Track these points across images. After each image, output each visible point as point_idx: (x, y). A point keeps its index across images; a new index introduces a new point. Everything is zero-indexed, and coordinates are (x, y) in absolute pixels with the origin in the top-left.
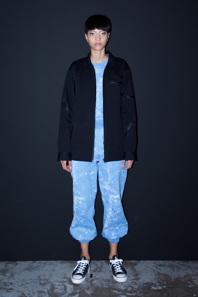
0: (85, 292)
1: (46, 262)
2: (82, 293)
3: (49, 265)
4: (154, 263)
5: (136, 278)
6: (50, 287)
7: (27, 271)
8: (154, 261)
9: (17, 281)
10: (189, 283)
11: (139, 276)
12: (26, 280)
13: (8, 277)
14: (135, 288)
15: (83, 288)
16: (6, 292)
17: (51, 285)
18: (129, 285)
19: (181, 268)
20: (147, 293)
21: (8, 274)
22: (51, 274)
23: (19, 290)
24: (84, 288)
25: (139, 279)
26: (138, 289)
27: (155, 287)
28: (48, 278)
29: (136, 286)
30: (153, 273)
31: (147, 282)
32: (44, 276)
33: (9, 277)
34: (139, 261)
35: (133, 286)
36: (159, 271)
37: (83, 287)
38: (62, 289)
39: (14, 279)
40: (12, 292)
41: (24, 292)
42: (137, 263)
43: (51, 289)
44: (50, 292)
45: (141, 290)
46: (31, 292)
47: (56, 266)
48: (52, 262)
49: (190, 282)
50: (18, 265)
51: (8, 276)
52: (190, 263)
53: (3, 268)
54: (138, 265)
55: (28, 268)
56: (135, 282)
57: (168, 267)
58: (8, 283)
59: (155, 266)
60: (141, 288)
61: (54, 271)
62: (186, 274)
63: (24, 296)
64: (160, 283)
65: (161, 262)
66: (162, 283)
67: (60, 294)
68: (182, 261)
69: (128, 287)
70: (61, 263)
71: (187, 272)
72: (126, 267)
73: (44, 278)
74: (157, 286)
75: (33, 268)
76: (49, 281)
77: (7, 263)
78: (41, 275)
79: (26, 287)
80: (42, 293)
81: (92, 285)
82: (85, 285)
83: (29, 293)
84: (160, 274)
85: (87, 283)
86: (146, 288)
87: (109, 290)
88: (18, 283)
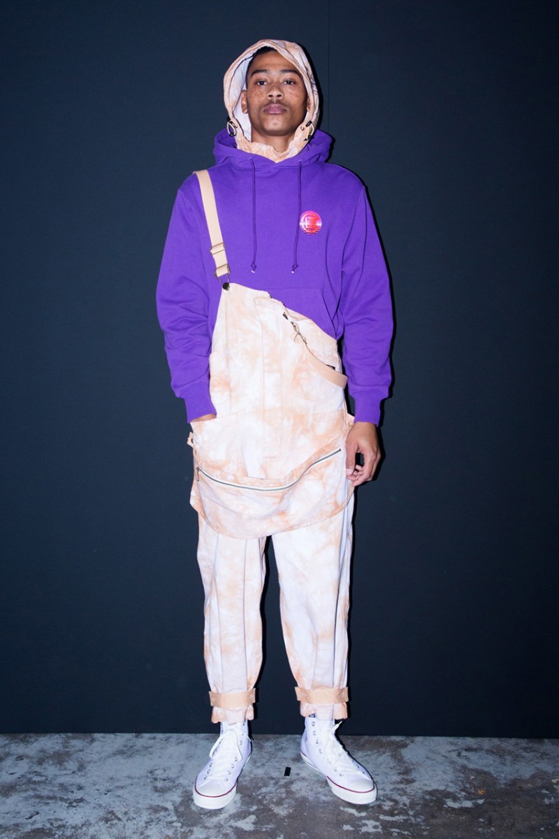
0: (270, 810)
1: (170, 738)
2: (263, 813)
3: (178, 744)
4: (452, 744)
5: (403, 778)
6: (181, 796)
7: (118, 757)
8: (452, 738)
9: (94, 781)
10: (546, 794)
11: (413, 775)
12: (118, 780)
13: (71, 772)
14: (402, 802)
15: (265, 802)
16: (68, 807)
17: (182, 792)
18: (387, 795)
19: (523, 757)
20: (433, 817)
21: (71, 763)
22: (182, 765)
23: (101, 802)
24: (267, 801)
25: (413, 781)
26: (410, 807)
27: (454, 802)
28: (176, 776)
29: (405, 800)
30: (448, 768)
31: (434, 790)
32: (165, 770)
33: (73, 772)
34: (411, 738)
35: (398, 798)
36: (465, 762)
37: (267, 797)
39: (88, 777)
40: (83, 807)
41: (113, 808)
42: (408, 742)
43: (183, 801)
44: (181, 809)
45: (418, 808)
46: (132, 809)
47: (196, 745)
48: (184, 736)
49: (547, 790)
50: (95, 744)
51: (70, 770)
52: (548, 746)
53: (57, 748)
54: (409, 746)
55: (122, 751)
56: (402, 788)
57: (490, 753)
58: (71, 785)
59: (454, 751)
60: (418, 804)
61: (189, 757)
62: (537, 771)
63: (113, 817)
64: (469, 793)
65: (470, 741)
66: (473, 791)
68: (526, 740)
69: (383, 801)
71: (539, 766)
72: (379, 751)
73: (164, 776)
74: (459, 799)
75: (137, 751)
76: (177, 782)
77: (69, 738)
78: (157, 767)
79: (119, 796)
80: (160, 811)
81: (289, 793)
82: (272, 793)
83: (126, 810)
84: (469, 769)
85: (277, 789)
86: (432, 804)
87: (336, 808)
88: (97, 787)
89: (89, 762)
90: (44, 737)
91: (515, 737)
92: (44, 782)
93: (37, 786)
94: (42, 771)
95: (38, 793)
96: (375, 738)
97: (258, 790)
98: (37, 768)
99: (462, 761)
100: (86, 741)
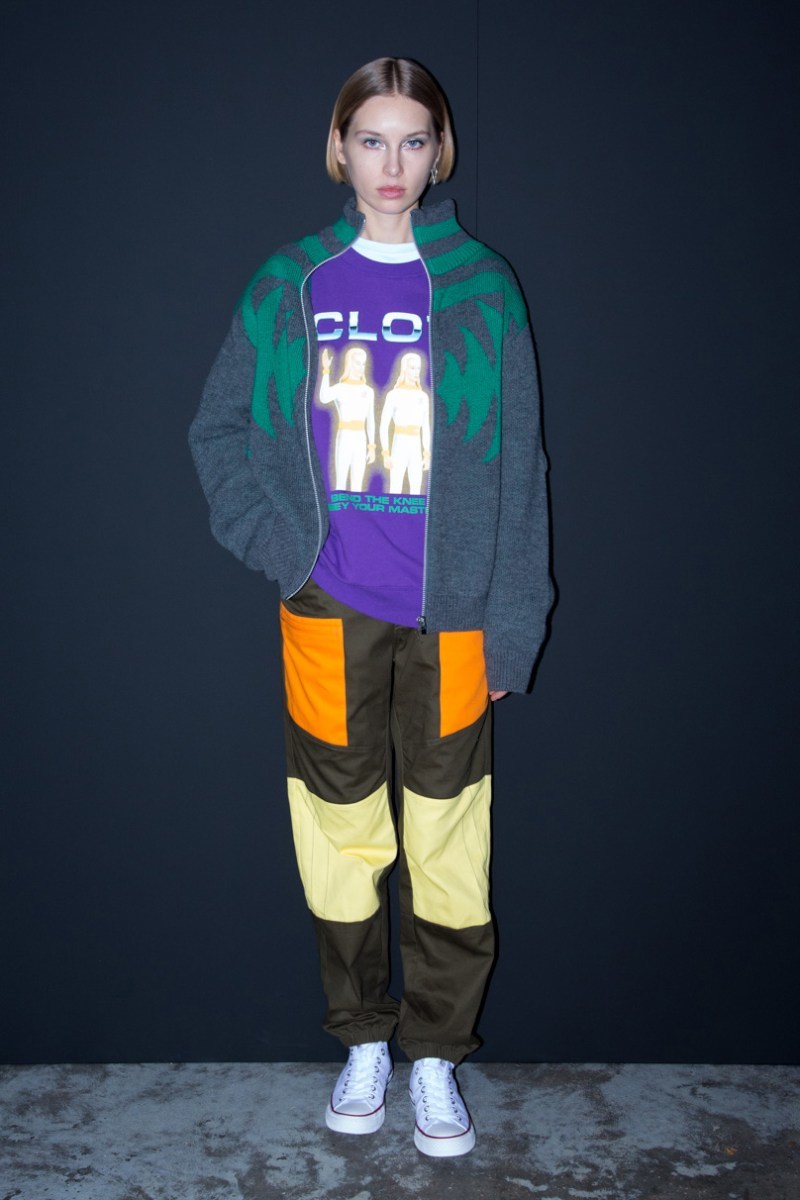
0: (393, 1183)
1: (229, 1070)
2: (382, 1188)
3: (243, 1079)
4: (682, 1075)
5: (605, 1130)
6: (250, 1163)
7: (148, 1101)
8: (682, 1065)
9: (110, 1139)
11: (621, 1125)
12: (148, 1138)
13: (71, 1126)
14: (605, 1168)
15: (384, 1170)
16: (67, 1181)
17: (252, 1156)
18: (580, 1157)
19: (795, 1095)
20: (656, 1191)
21: (71, 1111)
22: (250, 1112)
23: (119, 1174)
24: (388, 1169)
25: (621, 1134)
26: (618, 1176)
27: (688, 1167)
28: (240, 1129)
29: (609, 1164)
30: (676, 1114)
31: (655, 1149)
32: (223, 1121)
33: (75, 1126)
34: (616, 1067)
35: (597, 1161)
36: (704, 1104)
37: (388, 1163)
38: (298, 1173)
39: (99, 1134)
40: (91, 1181)
41: (141, 1182)
42: (611, 1072)
43: (252, 1170)
44: (251, 1183)
45: (631, 1177)
46: (171, 1183)
47: (272, 1082)
48: (253, 1067)
50: (109, 1081)
51: (70, 1122)
53: (49, 1088)
54: (613, 1080)
55: (153, 1091)
56: (604, 1146)
57: (742, 1089)
58: (71, 1146)
59: (684, 1086)
60: (630, 1171)
61: (261, 1100)
63: (141, 1196)
64: (711, 1153)
65: (711, 1071)
66: (718, 1150)
67: (290, 1189)
69: (576, 1166)
70: (290, 1071)
72: (566, 1088)
73: (222, 1130)
74: (696, 1162)
75: (176, 1092)
76: (242, 1140)
77: (67, 1072)
78: (210, 1117)
79: (149, 1164)
80: (216, 1186)
82: (395, 1155)
83: (161, 1184)
84: (710, 1115)
85: (403, 1149)
86: (652, 1171)
87: (498, 1177)
88: (114, 1149)
89: (100, 1110)
90: (27, 1070)
91: (781, 1064)
92: (28, 1143)
93: (16, 1149)
94: (25, 1124)
95: (19, 1160)
96: (559, 1067)
97: (373, 1152)
98: (17, 1121)
99: (698, 1102)
100: (95, 1076)
